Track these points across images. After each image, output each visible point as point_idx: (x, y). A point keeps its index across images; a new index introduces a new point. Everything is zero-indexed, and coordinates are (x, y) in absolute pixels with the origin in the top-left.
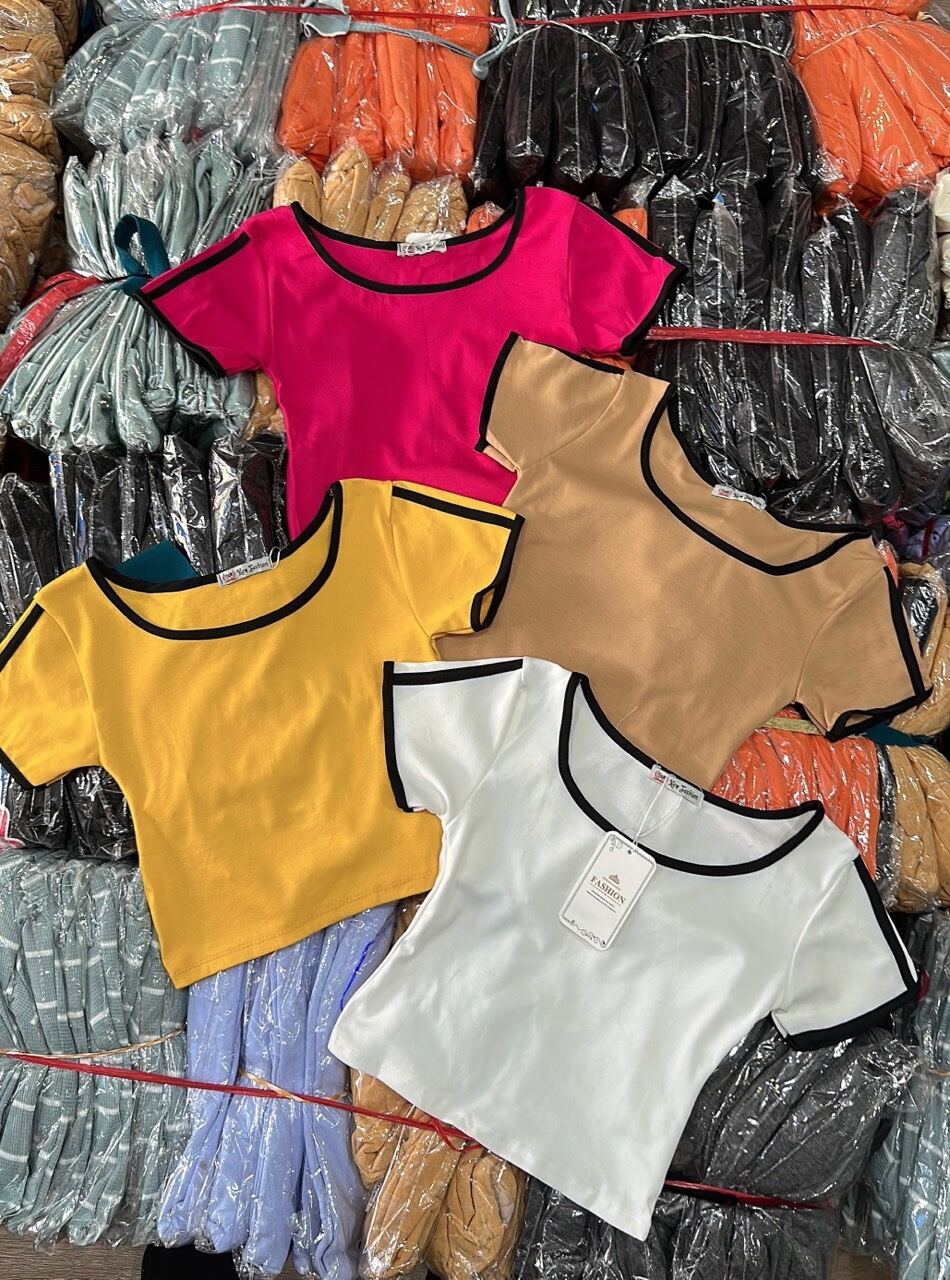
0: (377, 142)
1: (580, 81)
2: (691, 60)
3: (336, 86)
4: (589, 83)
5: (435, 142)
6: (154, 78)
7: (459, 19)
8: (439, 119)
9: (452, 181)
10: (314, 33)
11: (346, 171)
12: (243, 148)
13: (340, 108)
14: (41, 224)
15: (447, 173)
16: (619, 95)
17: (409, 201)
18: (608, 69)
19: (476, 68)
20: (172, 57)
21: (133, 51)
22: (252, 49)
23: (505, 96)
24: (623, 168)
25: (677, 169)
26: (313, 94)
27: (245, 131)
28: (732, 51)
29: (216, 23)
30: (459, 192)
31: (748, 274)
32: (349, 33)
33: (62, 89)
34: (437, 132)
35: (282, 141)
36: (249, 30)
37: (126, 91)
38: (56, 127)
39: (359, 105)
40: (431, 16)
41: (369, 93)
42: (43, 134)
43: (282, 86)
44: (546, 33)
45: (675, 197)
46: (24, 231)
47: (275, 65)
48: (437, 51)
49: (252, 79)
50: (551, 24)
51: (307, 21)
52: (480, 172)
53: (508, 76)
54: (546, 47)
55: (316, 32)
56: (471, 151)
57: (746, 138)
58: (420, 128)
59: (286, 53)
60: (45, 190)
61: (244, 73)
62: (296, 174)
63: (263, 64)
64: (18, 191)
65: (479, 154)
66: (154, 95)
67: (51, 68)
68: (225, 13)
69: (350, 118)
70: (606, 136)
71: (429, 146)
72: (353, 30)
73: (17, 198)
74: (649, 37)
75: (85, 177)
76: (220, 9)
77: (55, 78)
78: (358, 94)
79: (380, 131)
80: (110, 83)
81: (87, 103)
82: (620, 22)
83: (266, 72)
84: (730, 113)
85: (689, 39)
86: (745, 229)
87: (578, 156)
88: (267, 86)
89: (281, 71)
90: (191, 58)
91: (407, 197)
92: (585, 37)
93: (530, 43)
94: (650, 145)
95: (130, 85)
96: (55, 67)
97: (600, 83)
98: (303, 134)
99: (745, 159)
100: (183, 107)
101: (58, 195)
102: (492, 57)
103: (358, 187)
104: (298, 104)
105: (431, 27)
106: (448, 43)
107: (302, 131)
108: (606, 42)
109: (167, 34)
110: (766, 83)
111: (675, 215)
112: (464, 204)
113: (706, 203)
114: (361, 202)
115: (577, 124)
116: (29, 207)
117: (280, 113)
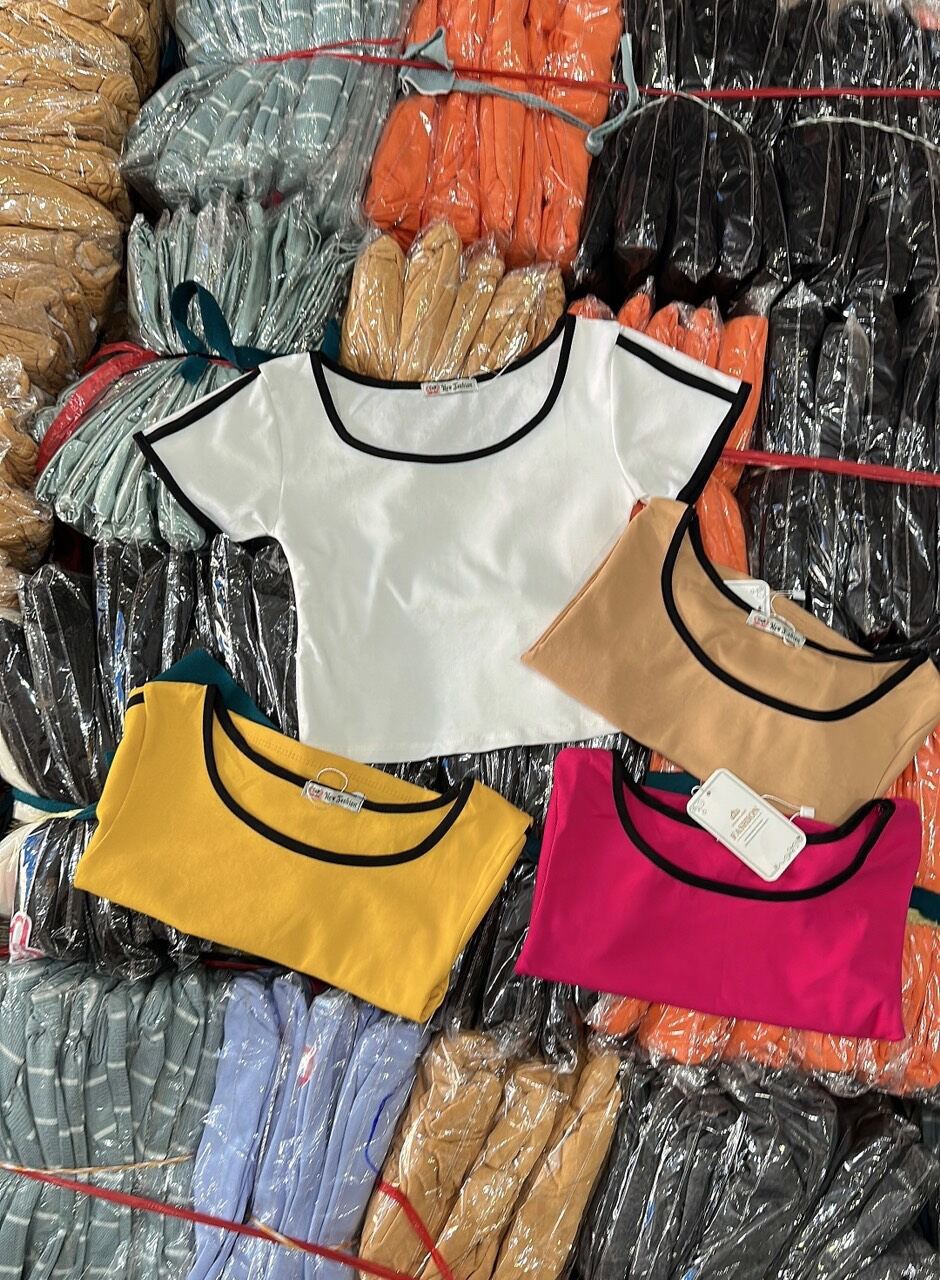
0: (472, 220)
1: (706, 164)
2: (834, 147)
3: (432, 154)
4: (716, 167)
5: (537, 223)
6: (234, 131)
7: (576, 85)
8: (543, 197)
9: (551, 269)
10: (413, 90)
11: (433, 251)
12: (326, 217)
13: (435, 177)
14: (105, 288)
15: (547, 260)
16: (749, 183)
17: (500, 290)
18: (739, 151)
19: (589, 141)
20: (255, 108)
21: (213, 99)
22: (344, 103)
23: (620, 177)
24: (745, 268)
25: (804, 273)
26: (406, 159)
27: (329, 197)
28: (881, 140)
29: (305, 72)
30: (557, 282)
31: (878, 400)
32: (451, 92)
33: (134, 138)
34: (540, 213)
35: (368, 212)
36: (341, 82)
37: (203, 144)
38: (125, 179)
39: (456, 176)
40: (546, 78)
41: (468, 163)
42: (111, 186)
43: (373, 149)
44: (672, 105)
45: (799, 305)
46: (85, 294)
47: (367, 124)
48: (548, 119)
49: (339, 140)
50: (679, 97)
51: (406, 76)
52: (583, 261)
53: (625, 153)
54: (671, 123)
55: (415, 89)
56: (576, 238)
57: (887, 242)
58: (522, 207)
59: (380, 110)
60: (109, 250)
61: (333, 131)
62: (379, 251)
63: (354, 122)
64: (80, 249)
65: (584, 241)
66: (232, 150)
67: (124, 113)
68: (315, 62)
69: (445, 190)
70: (729, 229)
71: (530, 227)
72: (456, 88)
73: (79, 258)
74: (788, 117)
75: (151, 238)
76: (312, 56)
77: (128, 123)
78: (456, 162)
79: (476, 208)
80: (186, 134)
81: (160, 155)
82: (758, 99)
83: (357, 132)
84: (872, 213)
85: (833, 124)
86: (878, 348)
87: (696, 251)
88: (356, 148)
89: (374, 132)
90: (275, 111)
91: (499, 284)
92: (716, 114)
93: (653, 116)
94: (778, 243)
95: (207, 138)
96: (129, 112)
97: (727, 167)
98: (392, 206)
99: (885, 268)
100: (262, 167)
101: (122, 257)
102: (610, 130)
103: (445, 270)
104: (389, 170)
105: (543, 91)
106: (562, 110)
107: (392, 202)
108: (739, 120)
109: (251, 82)
110: (917, 179)
111: (798, 326)
112: (561, 295)
113: (834, 316)
114: (448, 286)
115: (698, 213)
116: (91, 267)
117: (369, 180)
